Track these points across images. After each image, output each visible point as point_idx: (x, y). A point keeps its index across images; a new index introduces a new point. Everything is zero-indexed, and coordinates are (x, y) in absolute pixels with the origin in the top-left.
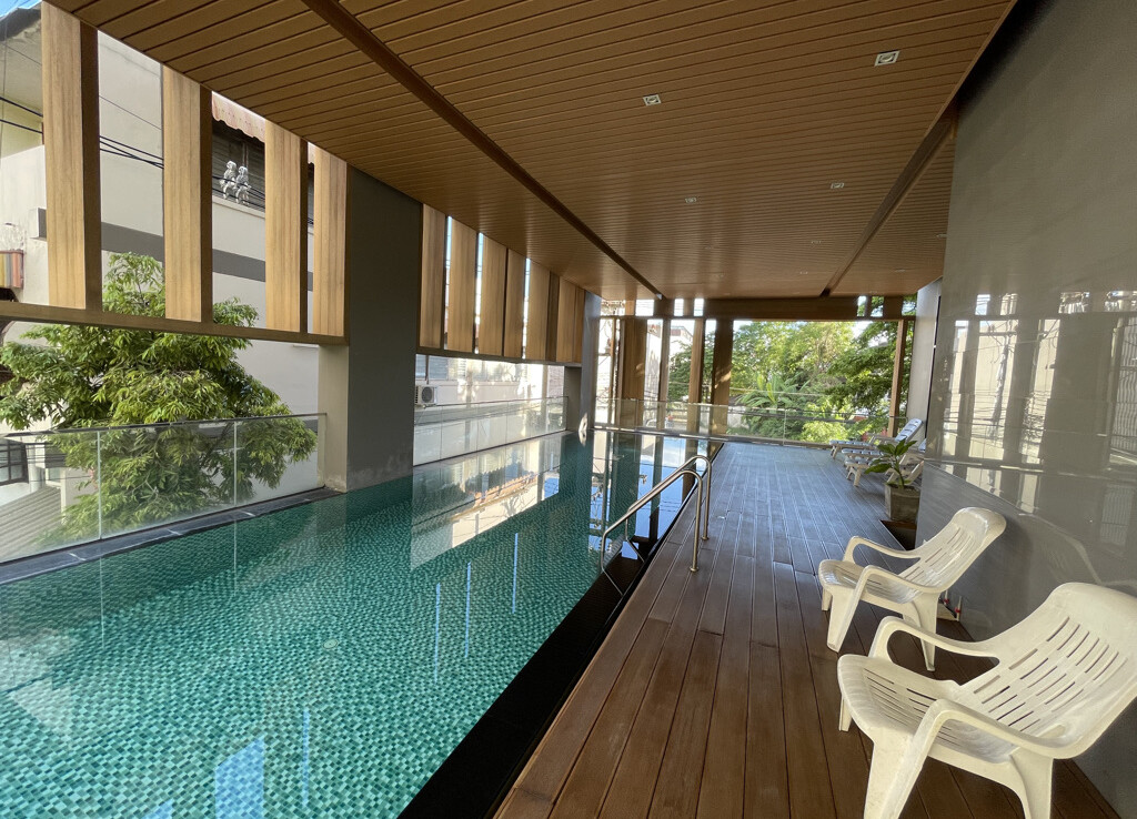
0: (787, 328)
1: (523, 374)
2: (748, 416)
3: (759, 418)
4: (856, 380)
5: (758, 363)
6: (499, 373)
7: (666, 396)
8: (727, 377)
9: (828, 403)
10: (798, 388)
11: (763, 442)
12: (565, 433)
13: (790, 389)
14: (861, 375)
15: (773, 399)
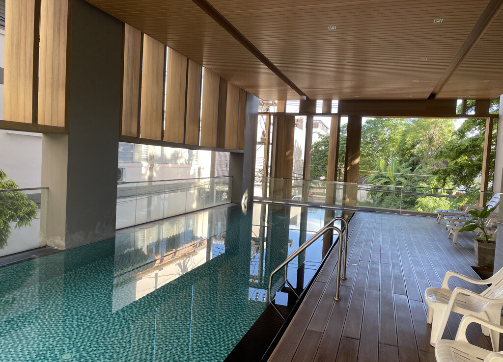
0: (403, 122)
1: (195, 158)
2: (373, 192)
3: (381, 194)
4: (456, 163)
5: (381, 151)
6: (175, 157)
7: (308, 176)
8: (357, 161)
9: (435, 182)
10: (412, 170)
11: (385, 212)
12: (230, 205)
13: (405, 171)
14: (459, 160)
15: (392, 179)
